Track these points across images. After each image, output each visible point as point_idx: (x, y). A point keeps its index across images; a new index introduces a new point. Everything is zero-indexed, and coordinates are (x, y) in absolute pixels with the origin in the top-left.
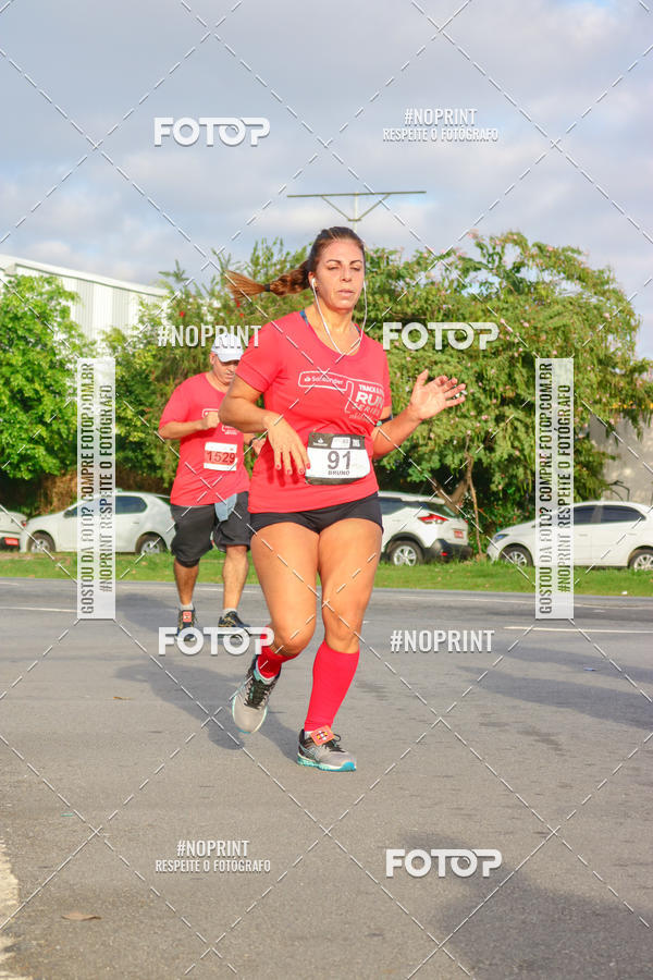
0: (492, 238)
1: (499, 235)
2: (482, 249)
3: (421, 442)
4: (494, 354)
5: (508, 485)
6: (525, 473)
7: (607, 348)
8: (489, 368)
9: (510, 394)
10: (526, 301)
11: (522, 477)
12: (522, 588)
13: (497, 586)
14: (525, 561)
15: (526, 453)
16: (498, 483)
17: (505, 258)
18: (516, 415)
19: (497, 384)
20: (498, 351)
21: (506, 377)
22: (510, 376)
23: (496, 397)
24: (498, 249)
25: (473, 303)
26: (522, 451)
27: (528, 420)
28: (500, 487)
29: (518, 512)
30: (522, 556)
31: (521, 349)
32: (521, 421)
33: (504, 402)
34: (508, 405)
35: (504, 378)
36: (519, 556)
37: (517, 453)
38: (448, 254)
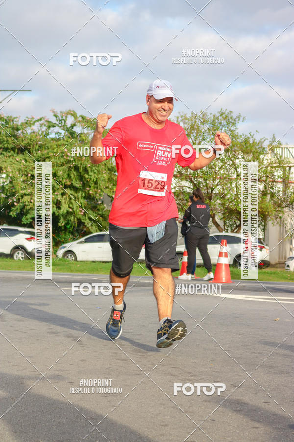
0: (61, 112)
1: (64, 111)
2: (56, 117)
3: (27, 204)
4: (61, 165)
5: (67, 224)
6: (74, 219)
7: (112, 163)
8: (59, 171)
9: (68, 183)
10: (76, 142)
11: (73, 221)
12: (72, 271)
13: (60, 270)
14: (74, 258)
15: (75, 210)
16: (62, 223)
17: (67, 122)
18: (71, 193)
19: (63, 179)
20: (63, 163)
21: (67, 176)
22: (68, 175)
23: (62, 185)
24: (64, 118)
25: (52, 142)
26: (73, 209)
27: (76, 195)
28: (63, 225)
29: (71, 236)
30: (72, 256)
31: (74, 163)
32: (73, 196)
33: (66, 186)
34: (67, 188)
35: (66, 176)
36: (71, 256)
37: (71, 210)
38: (41, 119)
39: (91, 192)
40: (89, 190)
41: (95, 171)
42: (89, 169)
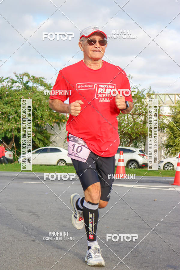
1: (22, 73)
2: (17, 77)
10: (29, 92)
17: (23, 80)
24: (22, 77)
38: (8, 78)
39: (39, 123)
40: (38, 121)
41: (41, 110)
42: (37, 108)
